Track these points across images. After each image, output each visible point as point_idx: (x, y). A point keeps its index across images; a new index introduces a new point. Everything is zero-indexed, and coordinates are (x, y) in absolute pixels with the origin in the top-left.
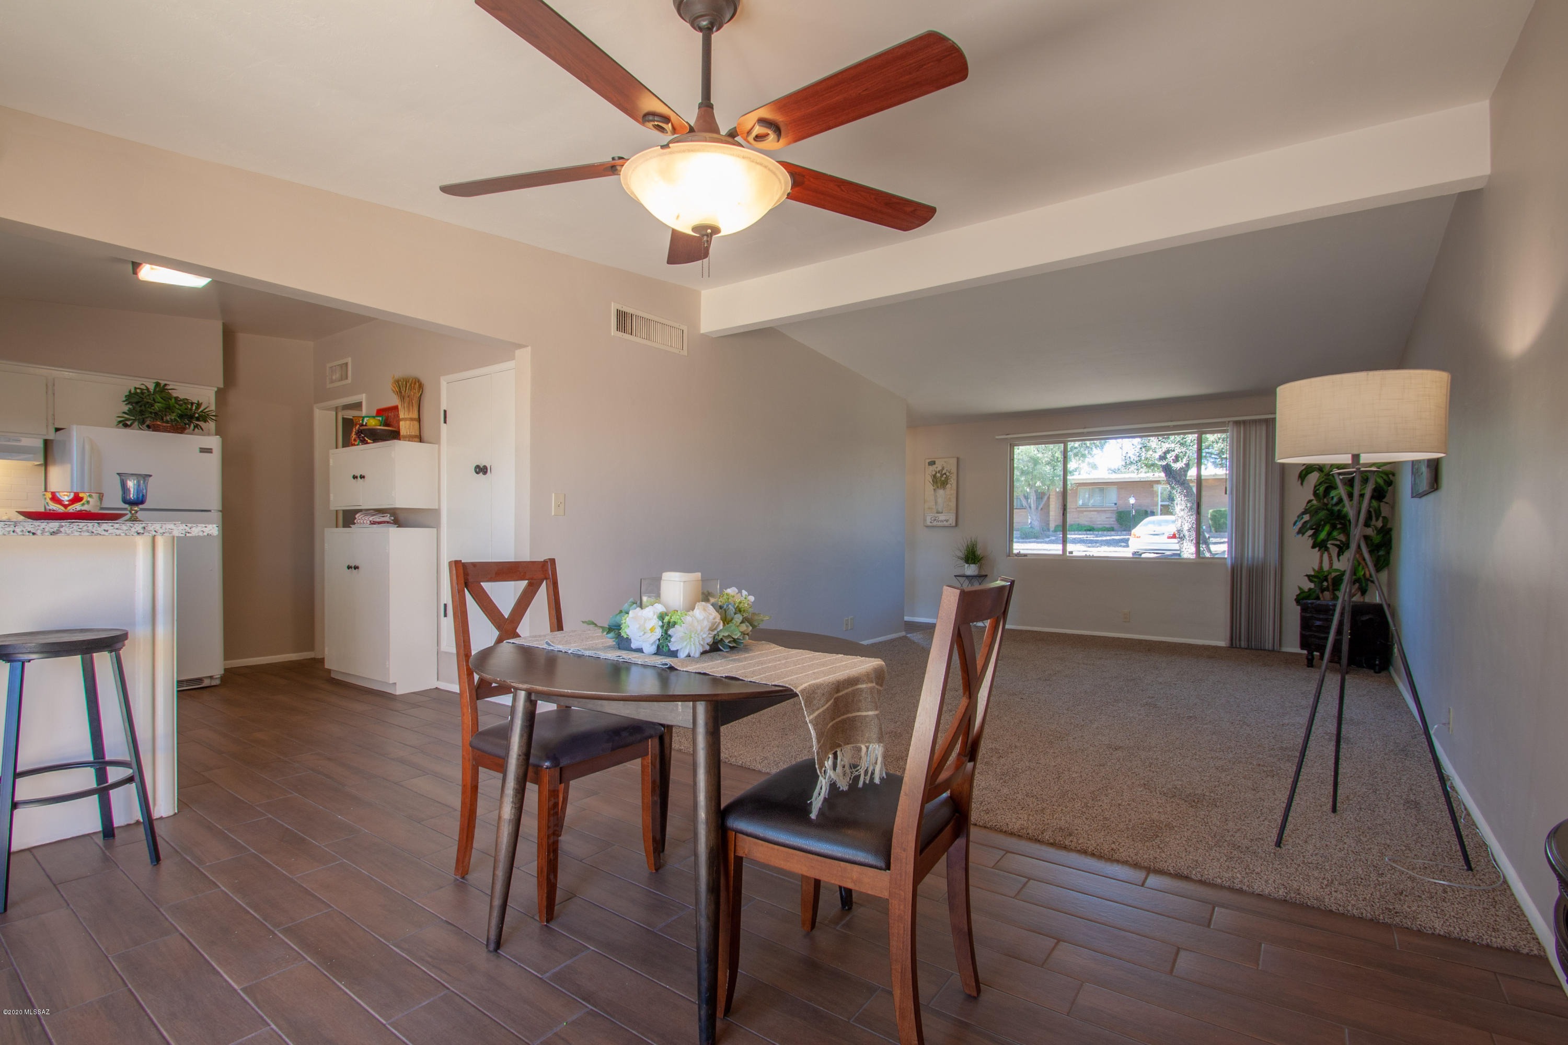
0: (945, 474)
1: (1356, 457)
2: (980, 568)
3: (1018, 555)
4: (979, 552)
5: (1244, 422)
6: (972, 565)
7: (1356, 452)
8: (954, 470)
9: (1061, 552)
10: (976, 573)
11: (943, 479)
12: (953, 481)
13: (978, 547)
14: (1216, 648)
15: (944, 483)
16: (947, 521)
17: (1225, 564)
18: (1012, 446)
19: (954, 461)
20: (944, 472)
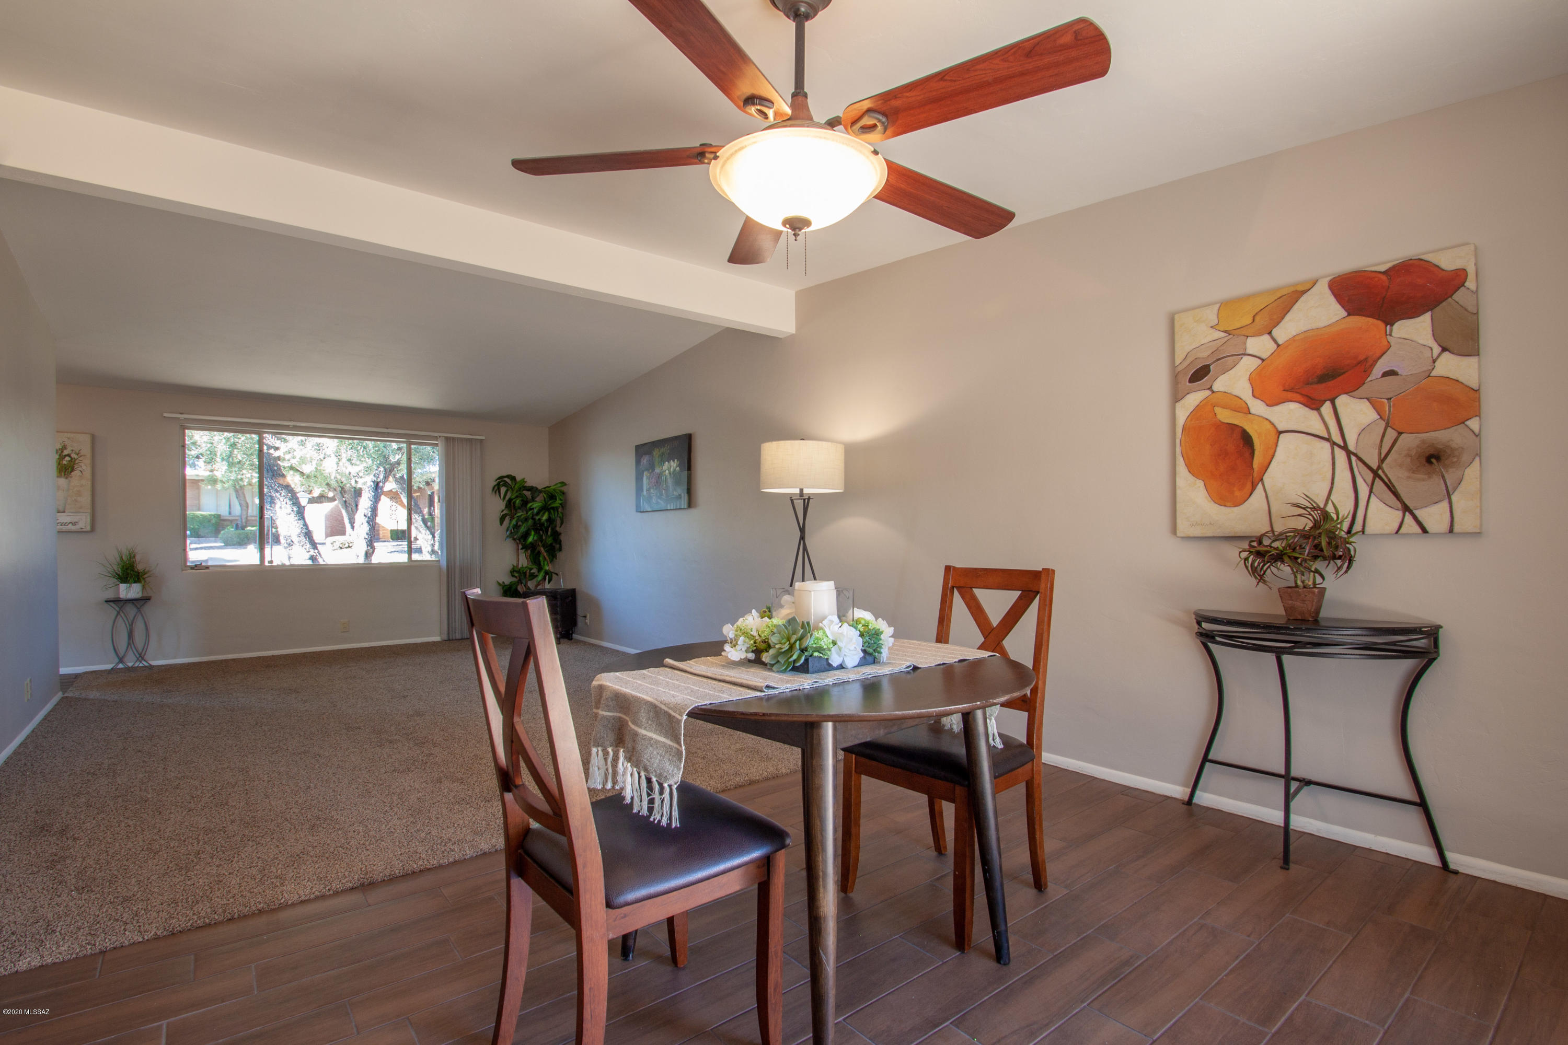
0: (69, 455)
1: (801, 490)
2: (144, 588)
3: (198, 567)
4: (140, 567)
5: (453, 439)
6: (134, 585)
7: (801, 487)
8: (86, 450)
9: (258, 562)
10: (139, 595)
11: (65, 462)
12: (85, 466)
13: (138, 558)
14: (434, 644)
15: (66, 470)
16: (74, 524)
17: (440, 568)
18: (184, 428)
19: (87, 439)
20: (66, 452)
